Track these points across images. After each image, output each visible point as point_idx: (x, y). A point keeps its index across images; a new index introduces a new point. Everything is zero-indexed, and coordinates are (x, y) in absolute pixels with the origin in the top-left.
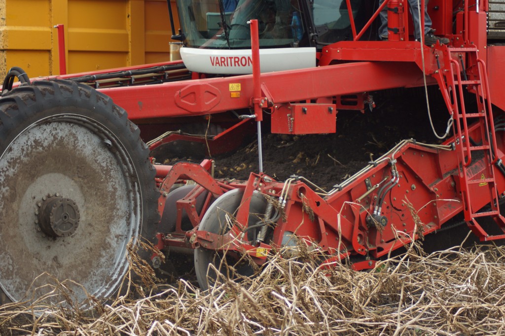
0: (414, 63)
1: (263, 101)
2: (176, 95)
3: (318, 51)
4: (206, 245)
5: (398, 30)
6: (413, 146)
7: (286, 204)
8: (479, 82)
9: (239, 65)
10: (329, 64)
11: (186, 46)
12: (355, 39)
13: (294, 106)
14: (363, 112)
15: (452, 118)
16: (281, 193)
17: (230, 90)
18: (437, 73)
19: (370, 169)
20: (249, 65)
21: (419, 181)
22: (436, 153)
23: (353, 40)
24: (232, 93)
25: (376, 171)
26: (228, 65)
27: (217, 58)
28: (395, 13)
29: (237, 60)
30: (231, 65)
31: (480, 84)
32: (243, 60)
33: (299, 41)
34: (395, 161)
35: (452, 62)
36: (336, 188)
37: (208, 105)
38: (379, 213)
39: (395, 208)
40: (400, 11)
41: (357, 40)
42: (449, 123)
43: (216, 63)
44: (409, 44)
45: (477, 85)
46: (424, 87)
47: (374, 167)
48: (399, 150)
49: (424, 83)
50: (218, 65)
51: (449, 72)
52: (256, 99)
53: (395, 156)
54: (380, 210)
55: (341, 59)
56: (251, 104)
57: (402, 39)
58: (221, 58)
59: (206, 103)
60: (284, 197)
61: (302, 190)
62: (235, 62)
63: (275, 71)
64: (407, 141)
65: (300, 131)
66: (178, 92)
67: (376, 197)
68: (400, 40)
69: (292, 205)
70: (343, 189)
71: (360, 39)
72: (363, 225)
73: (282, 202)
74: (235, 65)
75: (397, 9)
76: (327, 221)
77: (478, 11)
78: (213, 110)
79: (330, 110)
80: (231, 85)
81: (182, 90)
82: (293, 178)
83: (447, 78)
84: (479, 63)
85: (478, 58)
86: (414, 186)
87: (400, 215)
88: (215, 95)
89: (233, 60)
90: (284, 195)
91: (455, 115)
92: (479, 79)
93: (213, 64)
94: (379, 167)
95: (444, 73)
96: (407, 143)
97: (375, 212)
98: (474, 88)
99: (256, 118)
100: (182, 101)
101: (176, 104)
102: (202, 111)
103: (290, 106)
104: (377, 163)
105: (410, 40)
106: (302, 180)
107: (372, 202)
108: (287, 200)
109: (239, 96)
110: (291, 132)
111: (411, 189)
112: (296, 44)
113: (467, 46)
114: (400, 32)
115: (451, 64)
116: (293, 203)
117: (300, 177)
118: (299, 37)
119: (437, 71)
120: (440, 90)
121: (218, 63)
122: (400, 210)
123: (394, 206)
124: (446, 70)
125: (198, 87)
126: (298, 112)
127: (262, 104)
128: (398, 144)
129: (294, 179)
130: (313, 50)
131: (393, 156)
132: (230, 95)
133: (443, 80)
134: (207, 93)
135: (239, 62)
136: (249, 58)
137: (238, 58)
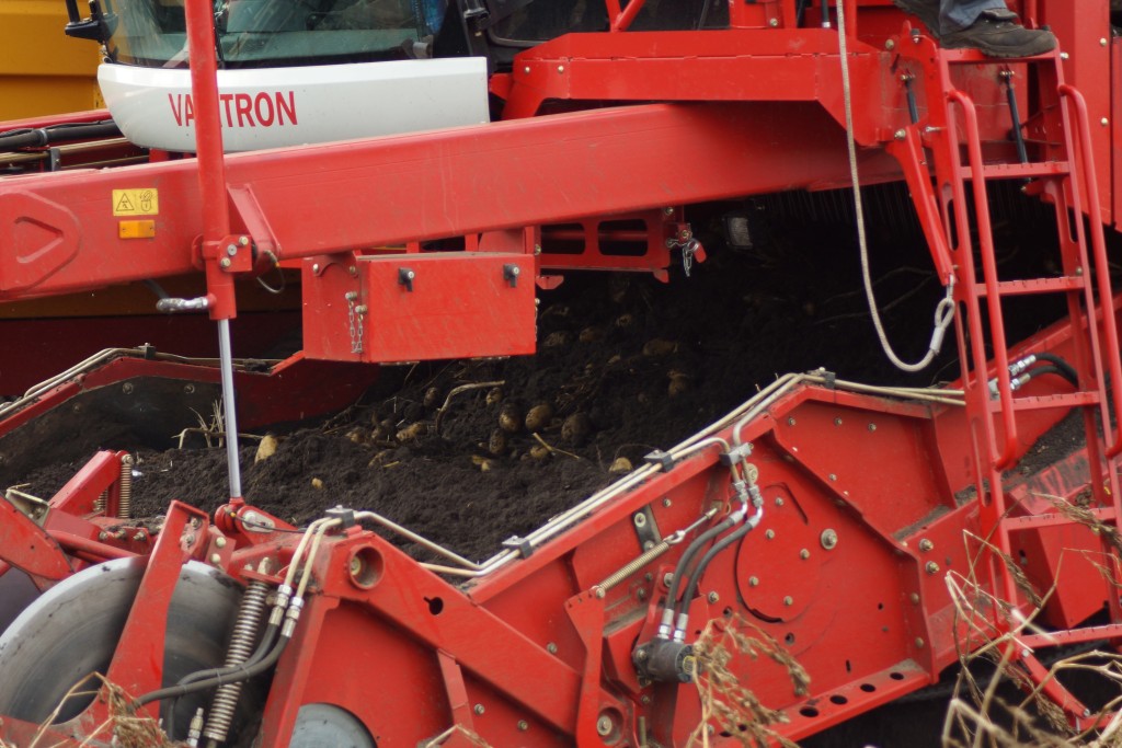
0: (815, 106)
1: (232, 249)
3: (494, 69)
6: (823, 394)
7: (305, 609)
8: (1063, 167)
9: (252, 124)
10: (535, 111)
11: (113, 58)
13: (367, 265)
15: (949, 299)
16: (284, 575)
17: (116, 213)
18: (903, 140)
19: (647, 480)
20: (281, 123)
21: (849, 516)
22: (925, 415)
23: (607, 29)
24: (123, 224)
25: (673, 485)
27: (188, 99)
29: (244, 104)
30: (230, 124)
31: (1068, 175)
32: (263, 103)
33: (430, 37)
34: (743, 450)
35: (952, 99)
36: (512, 548)
37: (34, 267)
38: (679, 635)
39: (756, 614)
41: (621, 29)
42: (938, 314)
43: (187, 116)
44: (798, 41)
45: (1057, 179)
46: (850, 191)
47: (662, 470)
48: (766, 409)
49: (850, 180)
50: (191, 122)
51: (942, 136)
52: (211, 243)
53: (743, 432)
54: (682, 623)
55: (567, 96)
56: (194, 260)
57: (774, 22)
59: (23, 261)
60: (295, 584)
61: (369, 557)
62: (240, 111)
63: (310, 143)
64: (797, 377)
65: (395, 351)
67: (669, 576)
69: (330, 613)
70: (537, 553)
71: (630, 26)
72: (623, 675)
73: (289, 603)
74: (241, 124)
76: (474, 666)
78: (47, 284)
79: (509, 276)
80: (118, 195)
82: (334, 516)
83: (938, 155)
84: (1064, 101)
86: (831, 535)
87: (780, 636)
88: (57, 232)
89: (232, 103)
90: (297, 577)
91: (961, 288)
92: (1064, 157)
93: (180, 120)
94: (683, 473)
96: (800, 383)
97: (664, 631)
98: (1050, 189)
99: (214, 307)
102: (5, 286)
103: (353, 262)
104: (674, 457)
105: (802, 24)
106: (367, 524)
107: (656, 596)
108: (307, 596)
109: (152, 234)
110: (362, 354)
111: (819, 545)
112: (421, 45)
116: (335, 604)
117: (358, 515)
118: (434, 21)
119: (900, 133)
122: (778, 620)
123: (751, 608)
124: (930, 129)
126: (381, 284)
127: (226, 262)
128: (766, 390)
129: (337, 521)
130: (476, 66)
131: (737, 430)
132: (118, 228)
133: (918, 163)
134: (23, 224)
135: (253, 113)
136: (279, 96)
137: (246, 97)
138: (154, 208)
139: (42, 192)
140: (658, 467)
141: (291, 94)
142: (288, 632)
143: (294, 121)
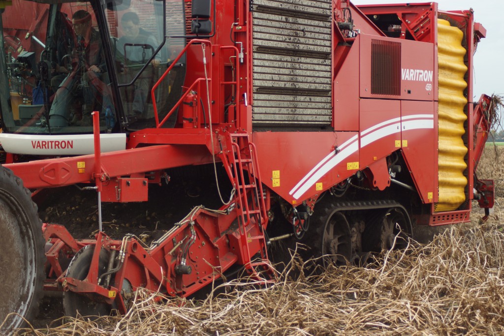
0: (204, 145)
1: (103, 176)
2: (40, 171)
3: (128, 136)
4: (72, 289)
5: (192, 120)
6: (203, 211)
7: (125, 256)
8: (250, 160)
9: (59, 148)
10: (136, 147)
11: (6, 132)
12: (158, 127)
14: (160, 184)
15: (234, 189)
16: (120, 248)
17: (78, 167)
18: (222, 153)
19: (176, 229)
20: (68, 148)
21: (207, 238)
22: (216, 216)
23: (156, 128)
24: (79, 169)
25: (181, 230)
26: (48, 148)
27: (39, 142)
28: (191, 106)
29: (57, 143)
31: (251, 162)
33: (112, 128)
34: (193, 223)
35: (233, 144)
36: (155, 244)
37: (65, 179)
38: (185, 264)
39: (192, 260)
40: (194, 105)
41: (159, 128)
42: (232, 192)
43: (37, 146)
44: (201, 131)
45: (248, 163)
46: (213, 164)
47: (179, 227)
48: (195, 213)
49: (213, 161)
50: (39, 148)
51: (231, 153)
52: (98, 174)
53: (193, 218)
54: (185, 262)
55: (146, 143)
56: (92, 178)
57: (196, 127)
58: (43, 142)
60: (123, 251)
61: (135, 245)
62: (55, 145)
64: (199, 207)
65: (125, 200)
66: (42, 168)
67: (181, 251)
68: (194, 128)
69: (129, 257)
70: (160, 245)
71: (161, 127)
72: (173, 273)
73: (122, 255)
74: (55, 148)
75: (192, 103)
76: (150, 270)
77: (246, 104)
78: (66, 183)
80: (78, 163)
81: (45, 167)
82: (128, 236)
83: (229, 157)
84: (250, 145)
85: (249, 142)
86: (204, 242)
87: (195, 265)
88: (68, 171)
89: (53, 144)
90: (123, 249)
92: (250, 158)
93: (34, 147)
94: (183, 227)
95: (227, 153)
96: (199, 209)
97: (182, 263)
98: (247, 165)
99: (97, 189)
100: (45, 176)
101: (40, 178)
102: (60, 183)
103: (117, 179)
104: (181, 224)
105: (201, 127)
106: (134, 237)
107: (178, 255)
108: (125, 253)
110: (119, 200)
111: (202, 245)
112: (110, 130)
113: (239, 132)
114: (194, 121)
115: (233, 146)
116: (129, 255)
117: (133, 235)
118: (112, 124)
119: (221, 152)
120: (224, 167)
121: (40, 146)
122: (195, 262)
124: (228, 151)
125: (57, 164)
126: (124, 184)
127: (102, 178)
128: (193, 210)
129: (129, 237)
130: (123, 136)
131: (192, 218)
132: (78, 171)
133: (226, 159)
134: (63, 170)
135: (60, 146)
136: (68, 142)
137: (59, 142)
138: (84, 167)
139: (66, 162)
140: (178, 226)
141: (72, 142)
142: (122, 261)
143: (72, 147)
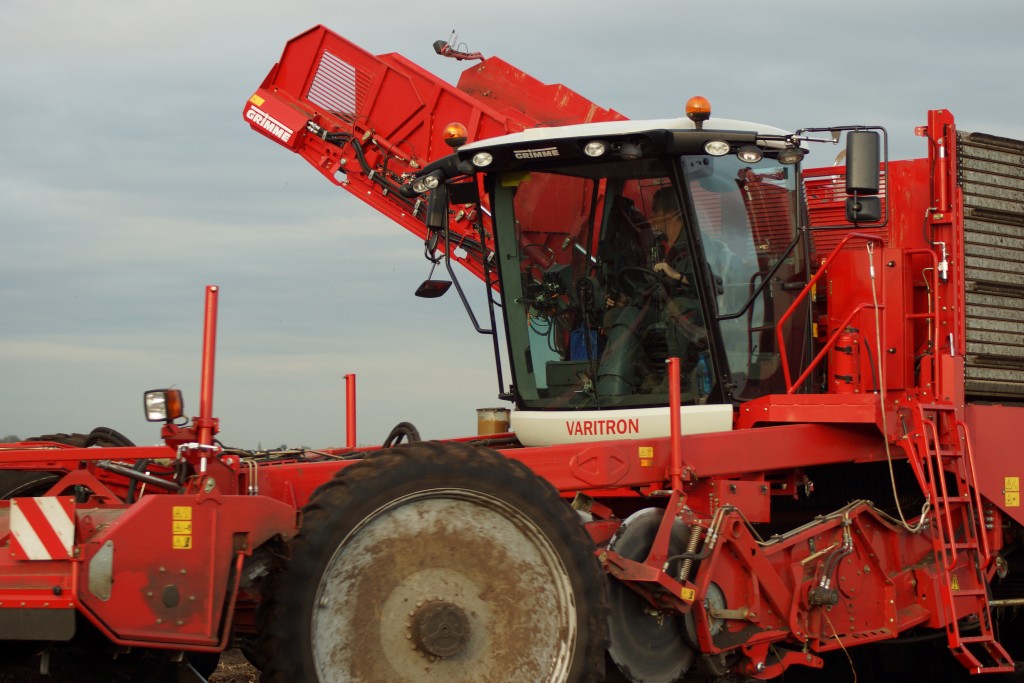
0: (873, 425)
2: (572, 460)
5: (851, 379)
9: (614, 433)
12: (789, 392)
13: (719, 482)
14: (796, 497)
15: (928, 503)
17: (641, 456)
18: (905, 440)
20: (630, 431)
23: (786, 393)
26: (596, 433)
27: (579, 423)
28: (848, 354)
29: (611, 424)
31: (961, 456)
35: (926, 423)
37: (615, 476)
40: (854, 352)
41: (792, 393)
42: (923, 509)
43: (577, 431)
44: (866, 399)
45: (955, 457)
50: (579, 433)
51: (922, 438)
52: (675, 469)
57: (857, 391)
58: (586, 423)
59: (612, 473)
62: (608, 427)
66: (575, 457)
68: (854, 393)
74: (608, 433)
75: (850, 349)
77: (952, 354)
79: (763, 491)
80: (641, 449)
83: (919, 447)
84: (958, 427)
85: (957, 419)
88: (622, 462)
89: (604, 425)
91: (932, 498)
93: (571, 433)
95: (915, 439)
100: (580, 469)
101: (573, 473)
103: (712, 481)
105: (867, 392)
109: (651, 465)
113: (938, 403)
114: (855, 381)
115: (924, 426)
119: (905, 437)
120: (909, 464)
121: (580, 431)
124: (916, 435)
126: (724, 489)
127: (684, 476)
130: (728, 409)
132: (641, 462)
133: (913, 450)
134: (613, 459)
135: (615, 429)
136: (631, 421)
137: (613, 422)
138: (651, 455)
139: (618, 447)
141: (637, 420)
143: (637, 430)
